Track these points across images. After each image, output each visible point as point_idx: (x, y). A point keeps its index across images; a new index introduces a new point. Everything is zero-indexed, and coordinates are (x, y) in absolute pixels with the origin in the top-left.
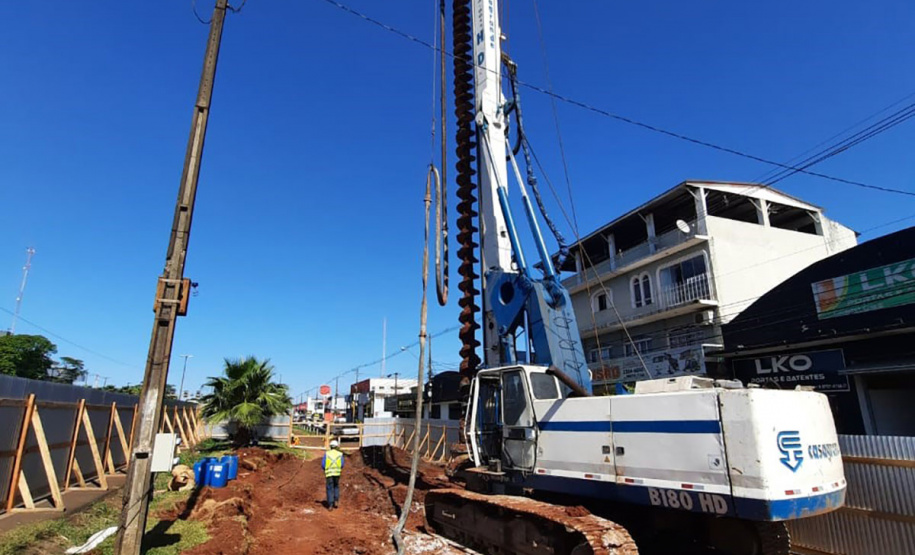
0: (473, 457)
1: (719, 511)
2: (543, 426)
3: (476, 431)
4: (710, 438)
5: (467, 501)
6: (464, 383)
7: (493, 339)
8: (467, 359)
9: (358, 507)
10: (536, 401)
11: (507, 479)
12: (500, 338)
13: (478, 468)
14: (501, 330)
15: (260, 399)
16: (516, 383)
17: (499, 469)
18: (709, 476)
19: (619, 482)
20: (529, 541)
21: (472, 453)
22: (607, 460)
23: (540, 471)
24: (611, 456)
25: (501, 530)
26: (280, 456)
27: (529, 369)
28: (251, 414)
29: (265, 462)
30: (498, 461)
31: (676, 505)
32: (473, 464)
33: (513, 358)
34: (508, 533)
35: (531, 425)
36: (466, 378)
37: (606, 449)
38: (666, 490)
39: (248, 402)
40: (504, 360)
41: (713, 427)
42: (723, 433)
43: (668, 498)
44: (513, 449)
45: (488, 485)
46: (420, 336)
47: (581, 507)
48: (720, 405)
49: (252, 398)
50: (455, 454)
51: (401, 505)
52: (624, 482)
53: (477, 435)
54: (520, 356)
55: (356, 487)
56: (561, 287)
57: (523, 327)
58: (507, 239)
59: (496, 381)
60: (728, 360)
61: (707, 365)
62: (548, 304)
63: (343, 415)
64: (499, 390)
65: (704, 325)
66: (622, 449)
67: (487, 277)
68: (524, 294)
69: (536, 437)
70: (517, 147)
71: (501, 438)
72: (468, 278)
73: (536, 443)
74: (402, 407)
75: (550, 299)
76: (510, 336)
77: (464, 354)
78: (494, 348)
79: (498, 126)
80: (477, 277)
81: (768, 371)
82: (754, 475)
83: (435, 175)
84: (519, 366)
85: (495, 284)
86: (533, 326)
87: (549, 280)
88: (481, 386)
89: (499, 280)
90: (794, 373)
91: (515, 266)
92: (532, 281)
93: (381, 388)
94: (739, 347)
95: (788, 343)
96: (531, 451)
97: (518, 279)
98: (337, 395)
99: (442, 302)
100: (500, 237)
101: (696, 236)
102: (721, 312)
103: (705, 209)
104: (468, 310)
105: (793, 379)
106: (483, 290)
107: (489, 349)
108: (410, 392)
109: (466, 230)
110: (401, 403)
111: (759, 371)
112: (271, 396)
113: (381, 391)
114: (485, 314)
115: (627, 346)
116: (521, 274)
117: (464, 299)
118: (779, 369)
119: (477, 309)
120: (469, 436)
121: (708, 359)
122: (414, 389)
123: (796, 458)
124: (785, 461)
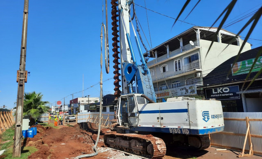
0: (119, 123)
1: (187, 133)
2: (140, 112)
3: (120, 115)
4: (185, 114)
5: (117, 136)
6: (116, 100)
7: (125, 85)
8: (117, 91)
9: (80, 142)
10: (138, 105)
11: (130, 129)
12: (128, 85)
13: (121, 126)
14: (128, 82)
15: (39, 107)
16: (133, 99)
17: (127, 126)
18: (184, 124)
19: (161, 127)
20: (136, 145)
21: (119, 122)
22: (158, 121)
23: (139, 126)
24: (159, 120)
25: (128, 144)
26: (47, 128)
27: (136, 95)
28: (35, 113)
29: (43, 130)
30: (127, 123)
31: (176, 133)
32: (119, 125)
33: (132, 92)
34: (130, 144)
35: (137, 112)
36: (116, 98)
37: (158, 118)
38: (174, 128)
39: (34, 108)
40: (129, 92)
41: (186, 111)
42: (189, 112)
43: (174, 131)
44: (131, 120)
45: (124, 131)
46: (100, 84)
47: (151, 135)
48: (188, 105)
50: (113, 123)
51: (95, 140)
52: (163, 127)
54: (134, 91)
55: (78, 136)
56: (147, 68)
57: (135, 81)
58: (129, 51)
59: (126, 99)
60: (204, 89)
61: (197, 91)
62: (143, 74)
63: (67, 112)
64: (127, 102)
65: (197, 78)
66: (163, 118)
67: (123, 64)
68: (135, 71)
69: (138, 116)
70: (133, 17)
71: (128, 116)
72: (117, 64)
73: (138, 117)
74: (91, 108)
75: (143, 72)
76: (131, 84)
77: (116, 90)
78: (126, 88)
79: (126, 10)
80: (120, 64)
81: (216, 93)
82: (196, 123)
83: (104, 27)
84: (133, 94)
85: (125, 67)
86: (138, 81)
87: (144, 65)
88: (121, 101)
89: (127, 66)
90: (224, 93)
91: (132, 61)
92: (138, 66)
93: (82, 101)
94: (208, 85)
95: (222, 84)
96: (137, 120)
97: (133, 66)
98: (64, 105)
99: (107, 73)
100: (127, 50)
101: (196, 47)
102: (203, 73)
103: (200, 37)
104: (116, 75)
105: (224, 95)
106: (122, 69)
107: (124, 88)
108: (94, 102)
109: (115, 47)
110: (91, 107)
111: (214, 93)
112: (42, 106)
113: (83, 103)
114: (122, 76)
115: (172, 85)
116: (134, 64)
117: (115, 71)
118: (220, 92)
119: (120, 75)
120: (118, 116)
121: (198, 89)
122: (96, 101)
123: (207, 118)
124: (204, 119)
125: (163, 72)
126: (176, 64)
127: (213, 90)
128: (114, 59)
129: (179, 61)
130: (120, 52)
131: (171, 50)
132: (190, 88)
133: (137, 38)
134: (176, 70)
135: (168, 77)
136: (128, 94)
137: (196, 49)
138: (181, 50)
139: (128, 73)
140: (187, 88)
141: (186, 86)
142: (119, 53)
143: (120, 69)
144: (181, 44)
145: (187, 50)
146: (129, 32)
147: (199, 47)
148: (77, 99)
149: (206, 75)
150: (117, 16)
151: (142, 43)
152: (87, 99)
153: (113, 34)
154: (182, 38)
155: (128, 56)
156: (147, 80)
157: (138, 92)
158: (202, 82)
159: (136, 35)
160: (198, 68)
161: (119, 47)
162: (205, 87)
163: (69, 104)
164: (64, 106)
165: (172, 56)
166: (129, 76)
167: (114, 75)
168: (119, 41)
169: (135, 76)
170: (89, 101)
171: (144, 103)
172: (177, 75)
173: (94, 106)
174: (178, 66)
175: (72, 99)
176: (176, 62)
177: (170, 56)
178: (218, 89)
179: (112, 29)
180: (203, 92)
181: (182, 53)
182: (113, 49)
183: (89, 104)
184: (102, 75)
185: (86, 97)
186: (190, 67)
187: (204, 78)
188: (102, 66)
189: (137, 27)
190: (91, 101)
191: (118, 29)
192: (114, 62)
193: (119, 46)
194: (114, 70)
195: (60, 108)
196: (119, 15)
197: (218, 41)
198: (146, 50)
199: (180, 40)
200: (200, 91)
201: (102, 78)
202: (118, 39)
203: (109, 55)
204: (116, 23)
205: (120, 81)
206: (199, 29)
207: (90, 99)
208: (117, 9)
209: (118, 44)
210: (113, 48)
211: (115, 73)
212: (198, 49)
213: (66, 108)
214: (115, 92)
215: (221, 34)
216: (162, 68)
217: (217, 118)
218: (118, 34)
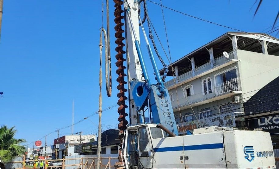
2: (156, 150)
3: (127, 155)
4: (220, 149)
6: (120, 134)
7: (134, 112)
8: (122, 122)
10: (153, 139)
12: (137, 112)
14: (138, 109)
15: (11, 147)
16: (144, 132)
18: (219, 165)
21: (125, 166)
22: (182, 162)
24: (183, 160)
27: (150, 125)
28: (5, 156)
30: (137, 167)
33: (143, 121)
35: (151, 150)
36: (122, 131)
37: (181, 158)
39: (3, 149)
40: (139, 122)
41: (221, 146)
42: (224, 148)
44: (143, 161)
46: (99, 112)
48: (223, 137)
49: (6, 148)
53: (127, 156)
54: (146, 120)
56: (164, 88)
57: (147, 106)
58: (140, 66)
59: (136, 132)
60: (246, 119)
61: (236, 122)
62: (159, 96)
63: (50, 157)
64: (137, 136)
65: (236, 103)
66: (188, 157)
67: (131, 84)
68: (148, 91)
69: (153, 155)
70: (144, 19)
71: (138, 157)
72: (122, 84)
73: (153, 157)
74: (85, 150)
75: (159, 94)
76: (142, 111)
77: (121, 120)
78: (134, 117)
79: (135, 9)
80: (126, 83)
81: (263, 124)
82: (235, 163)
83: (104, 33)
84: (145, 124)
85: (134, 86)
86: (152, 107)
87: (159, 85)
88: (128, 134)
89: (136, 85)
90: (274, 125)
91: (143, 79)
92: (151, 85)
93: (71, 140)
94: (251, 113)
95: (271, 111)
96: (151, 161)
97: (145, 85)
98: (46, 145)
99: (109, 96)
100: (136, 64)
101: (232, 60)
102: (243, 97)
103: (237, 46)
104: (122, 99)
105: (274, 128)
106: (129, 90)
107: (132, 117)
108: (89, 142)
109: (120, 60)
110: (84, 148)
111: (260, 124)
112: (16, 146)
113: (72, 142)
114: (130, 100)
115: (200, 114)
116: (146, 82)
117: (120, 94)
118: (268, 123)
119: (126, 98)
120: (124, 157)
121: (237, 119)
122: (91, 140)
123: (251, 157)
124: (247, 158)
125: (186, 96)
126: (205, 85)
127: (259, 120)
128: (118, 76)
129: (209, 80)
130: (126, 66)
131: (198, 64)
132: (225, 118)
133: (150, 47)
134: (206, 93)
135: (194, 103)
136: (138, 124)
137: (233, 62)
138: (212, 65)
139: (138, 96)
140: (221, 119)
141: (219, 116)
142: (125, 68)
143: (126, 90)
144: (212, 56)
145: (219, 64)
146: (138, 38)
147: (236, 60)
148: (64, 137)
149: (248, 99)
150: (122, 17)
151: (157, 53)
152: (78, 137)
153: (116, 42)
154: (212, 49)
155: (137, 71)
156: (165, 104)
157: (153, 122)
158: (242, 109)
159: (148, 43)
160: (236, 90)
161: (125, 60)
162: (247, 117)
163: (53, 145)
164: (45, 147)
165: (200, 73)
166: (140, 100)
167: (119, 99)
168: (124, 52)
169: (148, 100)
170: (81, 140)
171: (161, 137)
172: (206, 99)
173: (89, 147)
174: (208, 88)
175: (57, 138)
176: (205, 81)
177: (196, 74)
178: (266, 119)
179: (116, 35)
180: (245, 124)
181: (212, 68)
182: (116, 63)
183: (81, 144)
184: (101, 98)
185: (76, 134)
186: (225, 88)
187: (245, 104)
188: (101, 86)
189: (150, 32)
190: (84, 140)
191: (123, 35)
192: (118, 80)
193: (126, 58)
194: (119, 92)
195: (39, 151)
196: (125, 17)
197: (263, 52)
198: (162, 63)
199: (210, 51)
200: (240, 122)
201: (102, 103)
202: (124, 49)
203: (111, 71)
204: (121, 27)
205: (127, 107)
206: (235, 35)
207: (83, 137)
208: (123, 9)
209: (124, 56)
210: (117, 61)
211: (119, 95)
212: (236, 64)
213: (49, 151)
214: (119, 122)
215: (267, 42)
216: (186, 90)
217: (264, 156)
218: (124, 42)
